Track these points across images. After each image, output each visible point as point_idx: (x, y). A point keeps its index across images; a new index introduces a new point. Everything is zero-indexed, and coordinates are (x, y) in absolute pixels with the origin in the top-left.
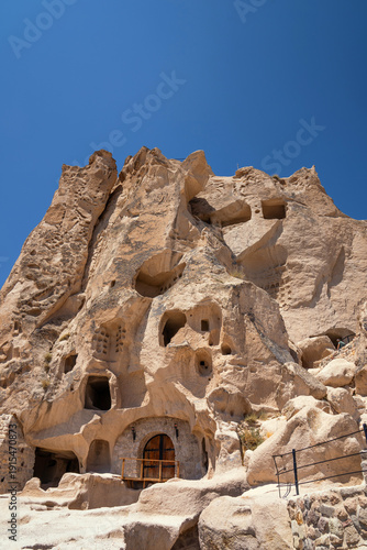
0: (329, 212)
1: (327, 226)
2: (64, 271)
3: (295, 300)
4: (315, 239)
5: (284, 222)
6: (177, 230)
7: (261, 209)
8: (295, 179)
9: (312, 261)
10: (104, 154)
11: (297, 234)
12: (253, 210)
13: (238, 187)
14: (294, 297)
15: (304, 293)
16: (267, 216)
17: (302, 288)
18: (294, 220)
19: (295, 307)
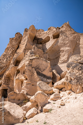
0: (72, 33)
1: (71, 37)
2: (6, 63)
3: (62, 61)
4: (67, 41)
5: (59, 39)
6: (27, 47)
7: (52, 37)
8: (63, 26)
9: (67, 48)
10: (18, 33)
11: (62, 41)
12: (51, 38)
13: (48, 32)
14: (62, 60)
15: (65, 58)
16: (54, 38)
17: (64, 57)
18: (61, 38)
19: (62, 63)
